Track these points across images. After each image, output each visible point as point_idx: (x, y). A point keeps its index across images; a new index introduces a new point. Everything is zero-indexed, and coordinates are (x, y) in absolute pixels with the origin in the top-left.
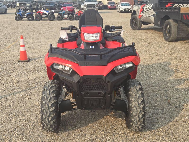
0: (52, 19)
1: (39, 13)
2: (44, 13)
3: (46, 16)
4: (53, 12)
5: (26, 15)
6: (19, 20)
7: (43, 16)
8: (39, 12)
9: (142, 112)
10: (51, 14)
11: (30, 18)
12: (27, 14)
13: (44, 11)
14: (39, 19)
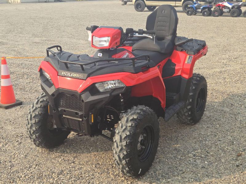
0: (235, 15)
1: (219, 6)
2: (227, 6)
3: (228, 10)
4: (239, 6)
5: (201, 9)
6: (191, 15)
7: (224, 10)
8: (219, 4)
9: (124, 151)
10: (236, 8)
11: (206, 13)
12: (203, 7)
13: (226, 4)
14: (217, 15)
